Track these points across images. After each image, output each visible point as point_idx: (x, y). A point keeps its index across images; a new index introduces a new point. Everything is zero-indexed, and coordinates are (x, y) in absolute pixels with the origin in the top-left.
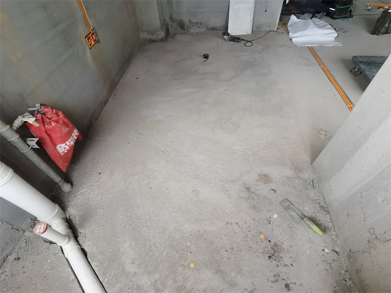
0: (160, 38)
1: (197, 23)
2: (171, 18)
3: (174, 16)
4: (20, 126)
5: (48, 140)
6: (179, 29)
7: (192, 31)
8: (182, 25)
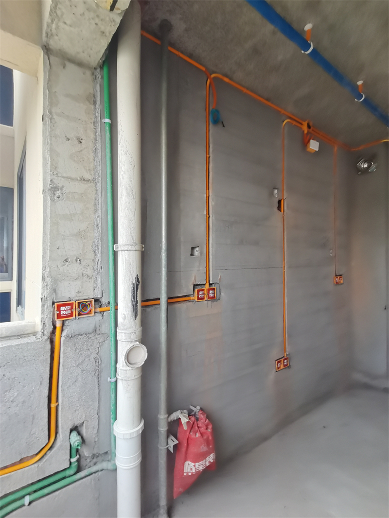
4: (174, 420)
5: (184, 450)
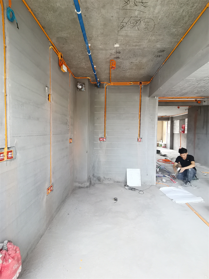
0: (86, 186)
1: (108, 179)
2: (93, 175)
3: (95, 174)
6: (97, 181)
7: (105, 183)
8: (99, 179)
